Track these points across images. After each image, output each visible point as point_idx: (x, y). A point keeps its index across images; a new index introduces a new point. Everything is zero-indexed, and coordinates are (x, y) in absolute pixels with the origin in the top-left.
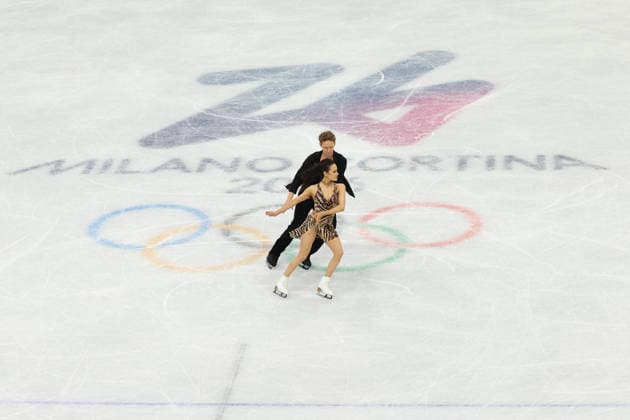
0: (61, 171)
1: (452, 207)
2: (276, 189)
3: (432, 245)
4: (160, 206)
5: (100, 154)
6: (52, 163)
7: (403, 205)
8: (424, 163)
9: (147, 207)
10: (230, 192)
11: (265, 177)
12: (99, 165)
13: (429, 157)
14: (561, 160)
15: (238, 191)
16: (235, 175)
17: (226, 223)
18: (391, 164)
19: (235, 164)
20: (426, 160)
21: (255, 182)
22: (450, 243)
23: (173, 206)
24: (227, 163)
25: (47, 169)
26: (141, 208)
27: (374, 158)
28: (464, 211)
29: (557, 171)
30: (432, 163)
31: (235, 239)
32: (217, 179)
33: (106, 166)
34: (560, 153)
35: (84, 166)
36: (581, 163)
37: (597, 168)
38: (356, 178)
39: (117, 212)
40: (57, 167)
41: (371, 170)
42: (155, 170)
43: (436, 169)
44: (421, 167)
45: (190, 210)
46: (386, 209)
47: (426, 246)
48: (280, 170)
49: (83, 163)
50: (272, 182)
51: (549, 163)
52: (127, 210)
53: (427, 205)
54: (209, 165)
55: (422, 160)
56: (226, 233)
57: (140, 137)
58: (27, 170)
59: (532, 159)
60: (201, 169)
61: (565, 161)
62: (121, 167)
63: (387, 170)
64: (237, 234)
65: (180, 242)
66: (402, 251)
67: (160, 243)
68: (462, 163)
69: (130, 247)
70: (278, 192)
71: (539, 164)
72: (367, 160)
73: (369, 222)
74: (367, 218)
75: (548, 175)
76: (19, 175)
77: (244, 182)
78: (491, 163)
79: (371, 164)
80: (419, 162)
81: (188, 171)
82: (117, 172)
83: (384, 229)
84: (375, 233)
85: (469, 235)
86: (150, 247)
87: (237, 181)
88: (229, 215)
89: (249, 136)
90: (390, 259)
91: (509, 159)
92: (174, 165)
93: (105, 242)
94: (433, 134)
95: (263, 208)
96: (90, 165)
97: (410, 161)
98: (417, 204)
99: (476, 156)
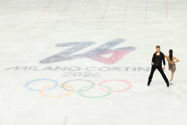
1: (124, 81)
2: (76, 75)
3: (118, 91)
4: (44, 79)
5: (29, 65)
6: (16, 67)
7: (110, 80)
8: (116, 69)
10: (64, 76)
11: (73, 72)
12: (28, 68)
13: (118, 67)
15: (66, 76)
16: (65, 71)
17: (62, 84)
18: (108, 69)
19: (65, 68)
20: (117, 68)
21: (71, 73)
22: (123, 91)
23: (48, 80)
24: (63, 68)
25: (14, 69)
26: (39, 80)
27: (103, 67)
28: (127, 82)
30: (119, 69)
32: (60, 73)
33: (30, 68)
38: (98, 73)
39: (33, 81)
40: (17, 68)
42: (43, 70)
43: (120, 71)
44: (115, 70)
45: (53, 81)
46: (106, 81)
47: (116, 91)
48: (77, 70)
50: (75, 73)
52: (36, 80)
53: (117, 80)
54: (58, 69)
56: (62, 87)
57: (40, 61)
58: (8, 69)
59: (146, 69)
60: (56, 70)
62: (34, 69)
63: (106, 71)
64: (65, 87)
65: (50, 89)
66: (110, 93)
67: (44, 90)
68: (127, 69)
69: (36, 90)
70: (76, 76)
72: (101, 68)
73: (101, 85)
74: (100, 84)
76: (6, 70)
77: (68, 73)
78: (134, 69)
79: (102, 69)
80: (115, 68)
81: (53, 70)
82: (33, 70)
83: (105, 87)
84: (102, 88)
85: (128, 89)
86: (42, 90)
87: (65, 73)
89: (69, 61)
90: (107, 95)
91: (140, 68)
92: (48, 68)
93: (30, 89)
94: (119, 61)
95: (72, 80)
96: (26, 68)
97: (113, 68)
98: (114, 80)
99: (131, 67)
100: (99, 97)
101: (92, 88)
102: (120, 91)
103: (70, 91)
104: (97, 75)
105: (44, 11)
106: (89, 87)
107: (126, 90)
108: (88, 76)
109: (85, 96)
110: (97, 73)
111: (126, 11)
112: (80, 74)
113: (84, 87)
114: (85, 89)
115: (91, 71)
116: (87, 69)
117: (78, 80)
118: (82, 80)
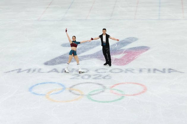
0: (21, 72)
1: (138, 84)
4: (50, 83)
5: (32, 67)
6: (18, 69)
7: (123, 83)
8: (129, 71)
9: (47, 83)
10: (71, 79)
12: (32, 70)
14: (170, 70)
15: (74, 78)
16: (73, 74)
17: (70, 88)
18: (119, 71)
21: (79, 76)
25: (16, 71)
27: (114, 69)
28: (141, 85)
29: (169, 74)
30: (131, 71)
31: (73, 93)
33: (34, 71)
34: (170, 68)
35: (27, 71)
36: (176, 71)
37: (181, 72)
38: (109, 75)
39: (38, 84)
40: (19, 71)
41: (113, 72)
42: (49, 72)
45: (59, 84)
46: (118, 84)
48: (86, 72)
49: (27, 70)
50: (84, 76)
51: (167, 71)
52: (40, 84)
53: (130, 83)
55: (128, 70)
56: (70, 91)
57: (44, 62)
59: (161, 70)
60: (62, 72)
61: (171, 71)
62: (39, 71)
65: (56, 93)
66: (123, 97)
67: (51, 94)
68: (141, 71)
69: (41, 95)
70: (85, 79)
71: (164, 71)
72: (112, 70)
73: (113, 88)
75: (167, 74)
76: (8, 73)
78: (149, 71)
80: (127, 70)
81: (59, 72)
82: (37, 72)
83: (118, 90)
84: (115, 91)
85: (143, 92)
86: (47, 95)
88: (71, 86)
90: (120, 99)
91: (155, 70)
92: (54, 71)
93: (34, 93)
94: (132, 62)
95: (81, 83)
96: (29, 70)
97: (125, 70)
98: (128, 83)
99: (145, 69)
100: (111, 102)
101: (103, 91)
102: (134, 95)
103: (79, 95)
104: (108, 77)
105: (48, 8)
106: (100, 91)
107: (140, 93)
108: (98, 79)
109: (96, 101)
110: (107, 76)
111: (137, 7)
112: (89, 77)
113: (94, 91)
114: (95, 92)
115: (101, 73)
116: (96, 70)
117: (87, 83)
118: (91, 83)
